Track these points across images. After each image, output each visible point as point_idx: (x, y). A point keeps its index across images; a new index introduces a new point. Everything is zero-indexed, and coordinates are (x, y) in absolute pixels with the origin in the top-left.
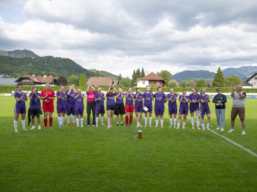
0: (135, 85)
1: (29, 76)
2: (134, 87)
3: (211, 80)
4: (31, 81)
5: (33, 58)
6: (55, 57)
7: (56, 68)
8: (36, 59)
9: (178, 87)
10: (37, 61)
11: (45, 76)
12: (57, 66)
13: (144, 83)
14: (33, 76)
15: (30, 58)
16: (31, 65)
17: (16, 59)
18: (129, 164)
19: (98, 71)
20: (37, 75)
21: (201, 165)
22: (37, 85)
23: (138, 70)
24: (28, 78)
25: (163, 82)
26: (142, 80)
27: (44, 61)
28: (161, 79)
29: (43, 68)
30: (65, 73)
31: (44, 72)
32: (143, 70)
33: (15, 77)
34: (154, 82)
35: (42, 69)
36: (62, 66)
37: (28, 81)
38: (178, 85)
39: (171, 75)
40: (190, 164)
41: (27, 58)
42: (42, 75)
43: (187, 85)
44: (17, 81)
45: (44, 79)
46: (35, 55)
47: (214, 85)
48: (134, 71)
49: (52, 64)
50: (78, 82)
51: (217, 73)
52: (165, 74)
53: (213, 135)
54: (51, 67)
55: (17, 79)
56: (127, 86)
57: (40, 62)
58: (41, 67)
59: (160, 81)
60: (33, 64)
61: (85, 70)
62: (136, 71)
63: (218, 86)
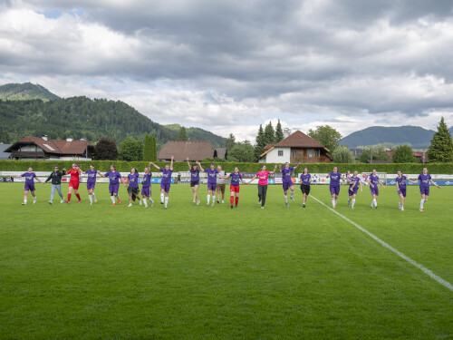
0: (261, 158)
1: (36, 141)
2: (261, 162)
3: (422, 149)
4: (39, 150)
5: (45, 100)
6: (92, 99)
7: (94, 121)
8: (51, 102)
9: (355, 163)
10: (54, 106)
11: (69, 140)
12: (97, 117)
13: (280, 154)
14: (45, 139)
15: (40, 101)
16: (40, 115)
17: (8, 102)
18: (206, 321)
19: (183, 129)
20: (52, 137)
21: (354, 323)
22: (52, 159)
23: (269, 127)
24: (32, 145)
25: (322, 152)
26: (276, 147)
27: (69, 107)
28: (319, 144)
29: (66, 121)
30: (114, 134)
31: (68, 132)
32: (279, 125)
33: (7, 142)
34: (301, 153)
35: (64, 125)
36: (107, 118)
37: (33, 150)
38: (353, 158)
39: (339, 136)
40: (331, 323)
41: (33, 101)
42: (65, 138)
43: (374, 158)
44: (8, 151)
45: (66, 146)
46: (50, 94)
47: (431, 157)
48: (261, 129)
49: (86, 113)
50: (139, 151)
51: (437, 131)
52: (326, 134)
53: (400, 264)
54: (83, 120)
55: (8, 146)
56: (244, 161)
57: (60, 109)
58: (62, 121)
59: (316, 149)
60: (45, 114)
61: (156, 126)
62: (264, 127)
63: (440, 159)
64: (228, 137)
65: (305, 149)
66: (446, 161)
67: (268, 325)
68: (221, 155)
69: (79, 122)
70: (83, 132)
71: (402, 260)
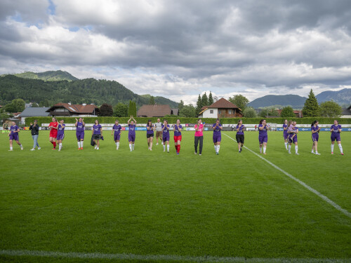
0: (200, 115)
1: (65, 105)
2: (200, 117)
3: (299, 109)
4: (66, 111)
5: (70, 81)
7: (99, 93)
8: (73, 82)
9: (257, 117)
10: (75, 84)
11: (84, 104)
12: (101, 91)
13: (212, 112)
14: (70, 104)
15: (66, 81)
16: (67, 90)
17: (48, 82)
18: (168, 213)
19: (152, 97)
20: (74, 103)
21: (258, 214)
22: (73, 116)
23: (205, 96)
24: (62, 107)
25: (237, 111)
26: (209, 108)
27: (84, 85)
28: (235, 106)
29: (82, 93)
30: (111, 101)
31: (83, 99)
32: (211, 95)
33: (47, 106)
34: (224, 111)
36: (106, 91)
37: (62, 110)
38: (257, 114)
39: (247, 101)
40: (244, 214)
41: (62, 81)
42: (81, 104)
43: (269, 115)
44: (48, 111)
45: (82, 108)
46: (73, 77)
47: (305, 114)
48: (200, 97)
49: (94, 88)
50: (126, 111)
51: (308, 98)
52: (240, 100)
53: (286, 179)
54: (92, 92)
55: (48, 109)
56: (190, 116)
57: (78, 86)
58: (80, 93)
59: (234, 109)
60: (69, 89)
61: (136, 96)
62: (201, 96)
63: (310, 115)
64: (179, 102)
65: (227, 109)
66: (314, 116)
67: (205, 215)
68: (175, 113)
69: (90, 94)
70: (92, 100)
71: (286, 176)
